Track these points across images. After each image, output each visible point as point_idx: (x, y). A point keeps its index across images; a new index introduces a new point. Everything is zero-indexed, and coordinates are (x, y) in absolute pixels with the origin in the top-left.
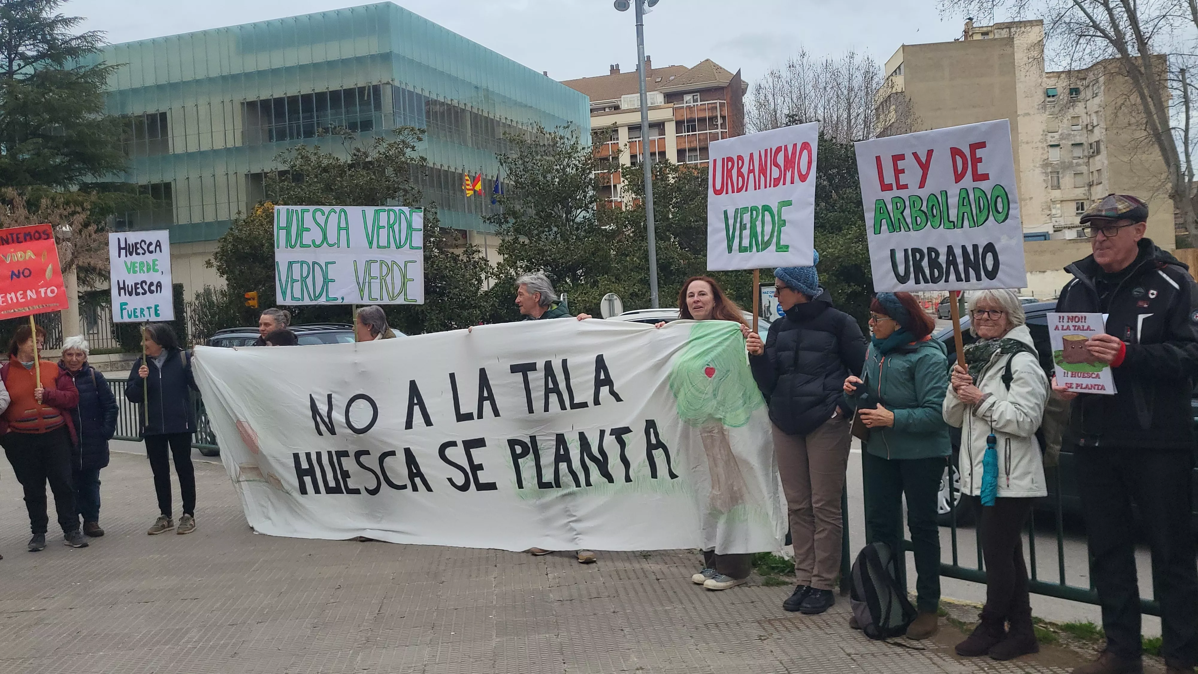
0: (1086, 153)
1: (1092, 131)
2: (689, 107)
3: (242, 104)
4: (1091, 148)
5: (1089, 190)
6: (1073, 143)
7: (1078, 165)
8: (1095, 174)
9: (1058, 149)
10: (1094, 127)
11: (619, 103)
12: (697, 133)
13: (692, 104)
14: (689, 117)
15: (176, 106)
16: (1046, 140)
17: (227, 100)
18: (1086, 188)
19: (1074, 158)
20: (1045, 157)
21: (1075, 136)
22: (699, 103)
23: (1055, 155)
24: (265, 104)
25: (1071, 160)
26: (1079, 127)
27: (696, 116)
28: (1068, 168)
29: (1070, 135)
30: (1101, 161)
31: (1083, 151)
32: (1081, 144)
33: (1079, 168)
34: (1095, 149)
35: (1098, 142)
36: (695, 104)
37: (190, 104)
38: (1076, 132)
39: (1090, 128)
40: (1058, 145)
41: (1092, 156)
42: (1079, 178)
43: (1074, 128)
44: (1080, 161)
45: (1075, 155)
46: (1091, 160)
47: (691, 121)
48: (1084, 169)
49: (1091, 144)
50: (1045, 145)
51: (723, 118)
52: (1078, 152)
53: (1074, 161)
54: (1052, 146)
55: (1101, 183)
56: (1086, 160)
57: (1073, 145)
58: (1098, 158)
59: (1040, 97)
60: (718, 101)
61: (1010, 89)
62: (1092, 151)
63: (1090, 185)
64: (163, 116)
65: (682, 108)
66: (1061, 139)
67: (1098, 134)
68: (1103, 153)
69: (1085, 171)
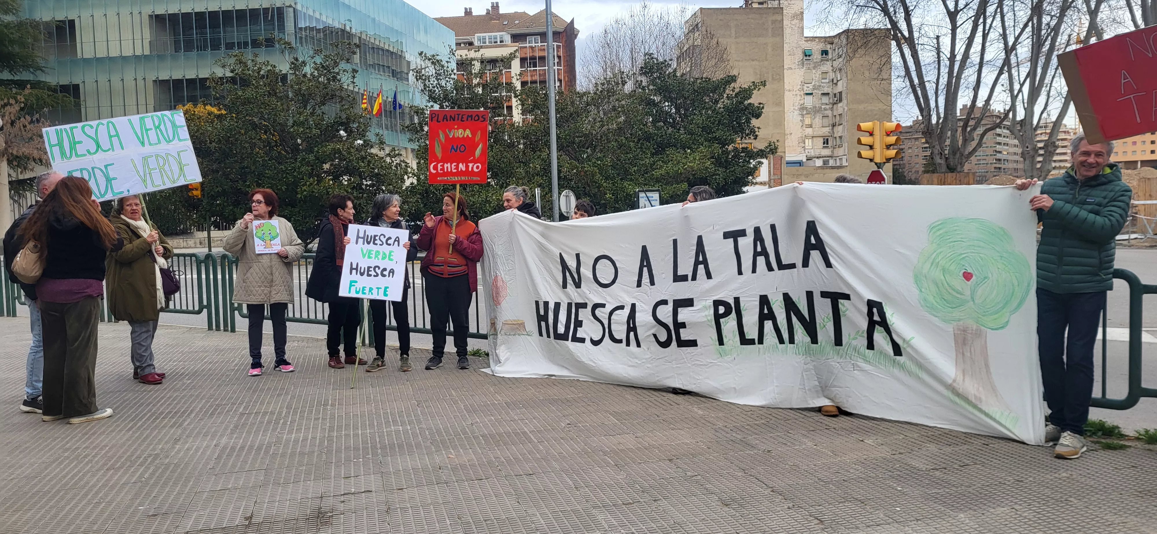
0: (831, 101)
1: (836, 84)
2: (532, 48)
3: (151, 16)
4: (835, 97)
5: (833, 129)
6: (822, 92)
7: (825, 109)
8: (838, 117)
9: (811, 97)
10: (838, 81)
11: (473, 40)
12: (538, 68)
13: (533, 45)
14: (531, 55)
15: (85, 15)
16: (803, 90)
17: (136, 12)
18: (831, 128)
19: (822, 104)
20: (802, 102)
21: (823, 87)
22: (540, 44)
23: (809, 102)
24: (173, 18)
25: (820, 105)
26: (827, 81)
27: (537, 54)
28: (818, 112)
29: (820, 86)
30: (841, 107)
31: (829, 99)
32: (828, 94)
33: (826, 112)
34: (839, 98)
35: (840, 93)
36: (537, 44)
37: (98, 14)
38: (824, 85)
39: (835, 81)
40: (812, 94)
41: (835, 103)
42: (826, 120)
43: (823, 81)
44: (827, 107)
45: (823, 102)
46: (835, 106)
47: (533, 58)
48: (829, 113)
49: (835, 95)
50: (802, 93)
51: (559, 57)
52: (825, 100)
53: (823, 107)
54: (807, 94)
55: (842, 124)
56: (831, 106)
57: (822, 94)
58: (840, 105)
59: (800, 56)
60: (556, 44)
61: (779, 48)
62: (836, 99)
63: (834, 125)
64: (72, 23)
65: (526, 47)
66: (814, 89)
67: (840, 87)
68: (844, 101)
69: (830, 115)
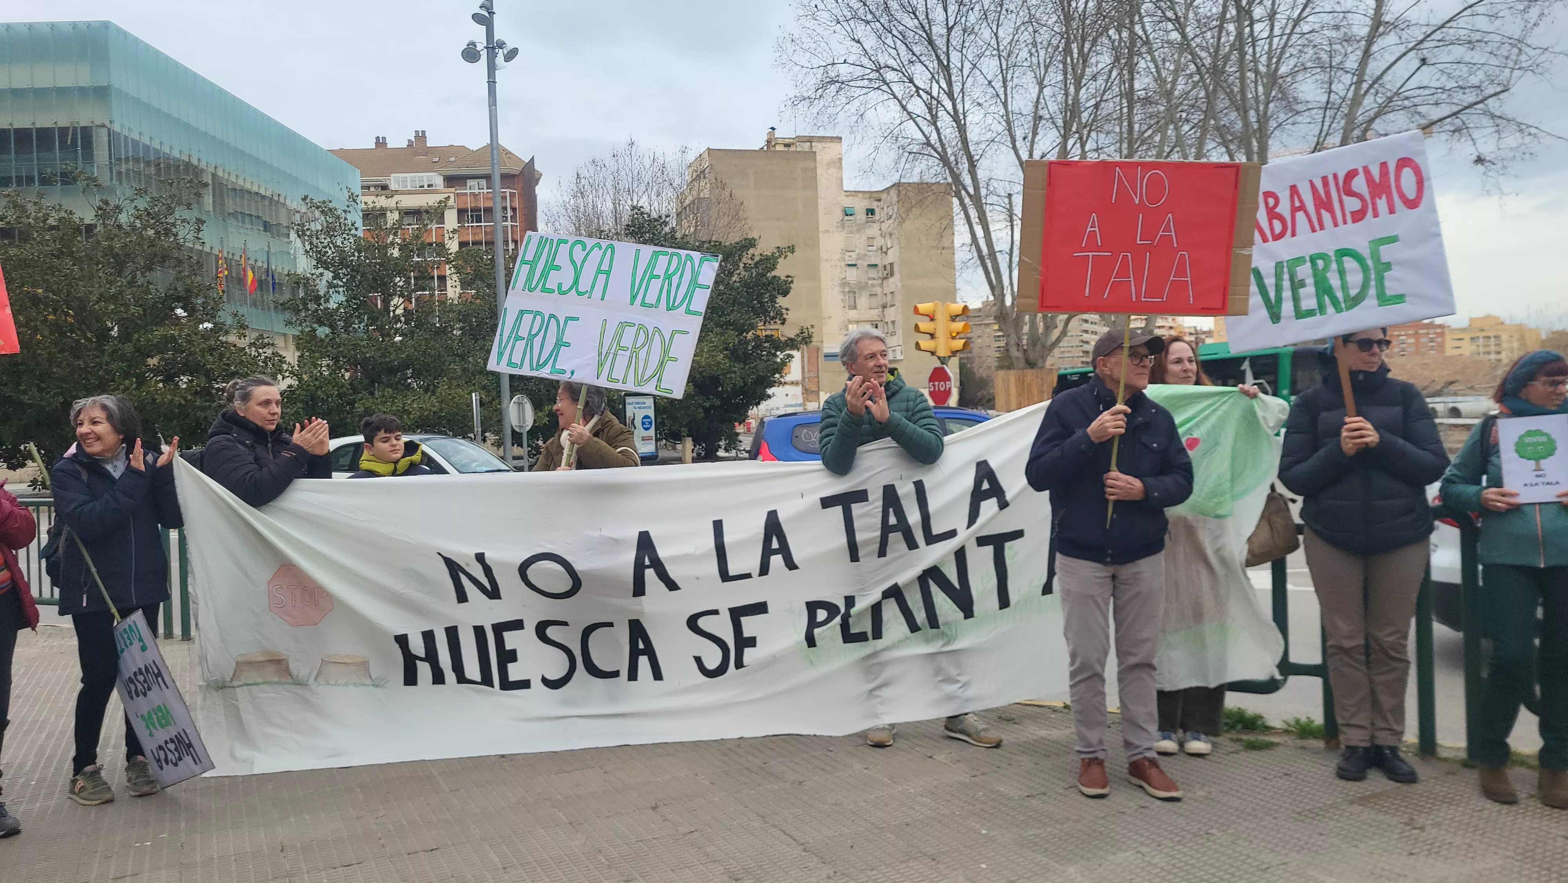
0: (881, 275)
1: (886, 253)
2: (474, 195)
4: (885, 270)
6: (868, 263)
7: (873, 286)
8: (889, 296)
9: (854, 269)
10: (888, 249)
11: (388, 182)
12: (482, 224)
13: (477, 191)
14: (473, 205)
16: (844, 259)
18: (881, 312)
19: (869, 279)
20: (843, 276)
21: (870, 257)
22: (485, 191)
23: (852, 275)
25: (866, 280)
26: (874, 248)
27: (482, 205)
28: (864, 289)
29: (866, 255)
30: (894, 283)
31: (878, 272)
32: (876, 265)
33: (874, 290)
34: (889, 271)
35: (891, 264)
36: (481, 191)
38: (871, 253)
39: (884, 249)
40: (855, 265)
41: (885, 278)
42: (874, 300)
43: (870, 248)
44: (875, 282)
45: (871, 276)
46: (885, 281)
47: (476, 210)
48: (878, 290)
49: (885, 266)
50: (843, 264)
51: (513, 209)
52: (873, 273)
53: (870, 282)
54: (849, 265)
55: (894, 305)
56: (880, 281)
57: (869, 265)
58: (891, 280)
59: (839, 215)
60: (508, 191)
62: (886, 272)
63: (885, 309)
65: (466, 194)
66: (858, 259)
67: (892, 256)
68: (897, 275)
69: (879, 293)
